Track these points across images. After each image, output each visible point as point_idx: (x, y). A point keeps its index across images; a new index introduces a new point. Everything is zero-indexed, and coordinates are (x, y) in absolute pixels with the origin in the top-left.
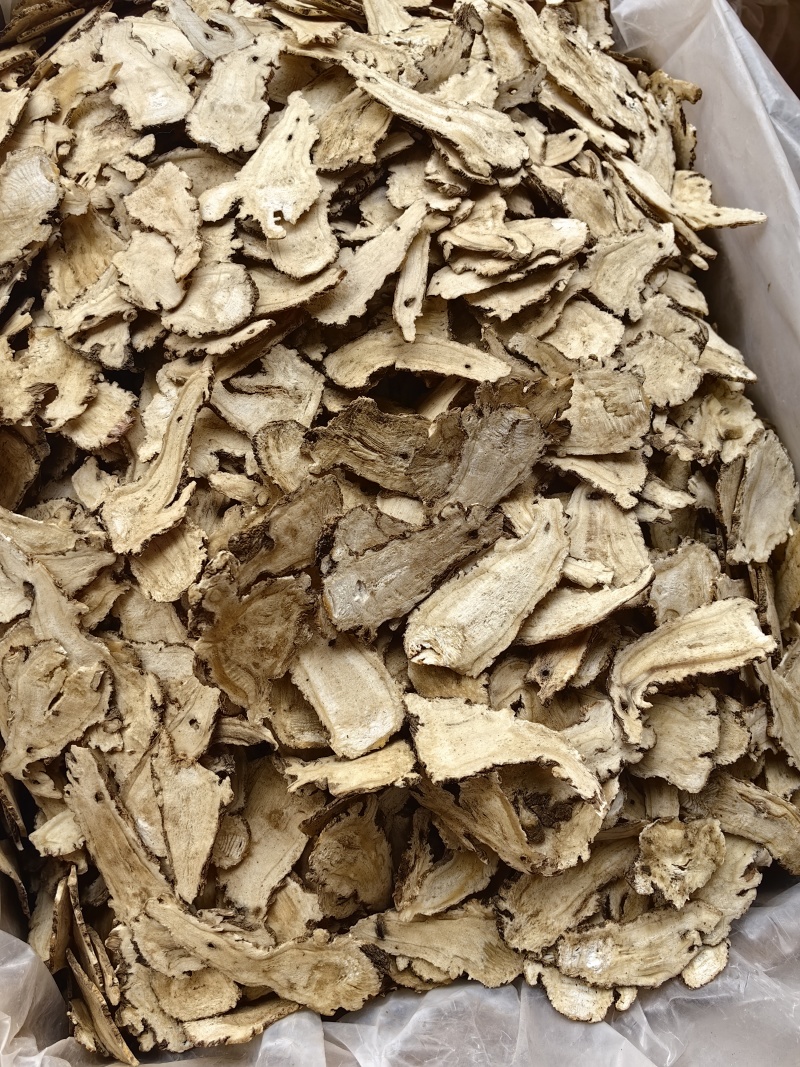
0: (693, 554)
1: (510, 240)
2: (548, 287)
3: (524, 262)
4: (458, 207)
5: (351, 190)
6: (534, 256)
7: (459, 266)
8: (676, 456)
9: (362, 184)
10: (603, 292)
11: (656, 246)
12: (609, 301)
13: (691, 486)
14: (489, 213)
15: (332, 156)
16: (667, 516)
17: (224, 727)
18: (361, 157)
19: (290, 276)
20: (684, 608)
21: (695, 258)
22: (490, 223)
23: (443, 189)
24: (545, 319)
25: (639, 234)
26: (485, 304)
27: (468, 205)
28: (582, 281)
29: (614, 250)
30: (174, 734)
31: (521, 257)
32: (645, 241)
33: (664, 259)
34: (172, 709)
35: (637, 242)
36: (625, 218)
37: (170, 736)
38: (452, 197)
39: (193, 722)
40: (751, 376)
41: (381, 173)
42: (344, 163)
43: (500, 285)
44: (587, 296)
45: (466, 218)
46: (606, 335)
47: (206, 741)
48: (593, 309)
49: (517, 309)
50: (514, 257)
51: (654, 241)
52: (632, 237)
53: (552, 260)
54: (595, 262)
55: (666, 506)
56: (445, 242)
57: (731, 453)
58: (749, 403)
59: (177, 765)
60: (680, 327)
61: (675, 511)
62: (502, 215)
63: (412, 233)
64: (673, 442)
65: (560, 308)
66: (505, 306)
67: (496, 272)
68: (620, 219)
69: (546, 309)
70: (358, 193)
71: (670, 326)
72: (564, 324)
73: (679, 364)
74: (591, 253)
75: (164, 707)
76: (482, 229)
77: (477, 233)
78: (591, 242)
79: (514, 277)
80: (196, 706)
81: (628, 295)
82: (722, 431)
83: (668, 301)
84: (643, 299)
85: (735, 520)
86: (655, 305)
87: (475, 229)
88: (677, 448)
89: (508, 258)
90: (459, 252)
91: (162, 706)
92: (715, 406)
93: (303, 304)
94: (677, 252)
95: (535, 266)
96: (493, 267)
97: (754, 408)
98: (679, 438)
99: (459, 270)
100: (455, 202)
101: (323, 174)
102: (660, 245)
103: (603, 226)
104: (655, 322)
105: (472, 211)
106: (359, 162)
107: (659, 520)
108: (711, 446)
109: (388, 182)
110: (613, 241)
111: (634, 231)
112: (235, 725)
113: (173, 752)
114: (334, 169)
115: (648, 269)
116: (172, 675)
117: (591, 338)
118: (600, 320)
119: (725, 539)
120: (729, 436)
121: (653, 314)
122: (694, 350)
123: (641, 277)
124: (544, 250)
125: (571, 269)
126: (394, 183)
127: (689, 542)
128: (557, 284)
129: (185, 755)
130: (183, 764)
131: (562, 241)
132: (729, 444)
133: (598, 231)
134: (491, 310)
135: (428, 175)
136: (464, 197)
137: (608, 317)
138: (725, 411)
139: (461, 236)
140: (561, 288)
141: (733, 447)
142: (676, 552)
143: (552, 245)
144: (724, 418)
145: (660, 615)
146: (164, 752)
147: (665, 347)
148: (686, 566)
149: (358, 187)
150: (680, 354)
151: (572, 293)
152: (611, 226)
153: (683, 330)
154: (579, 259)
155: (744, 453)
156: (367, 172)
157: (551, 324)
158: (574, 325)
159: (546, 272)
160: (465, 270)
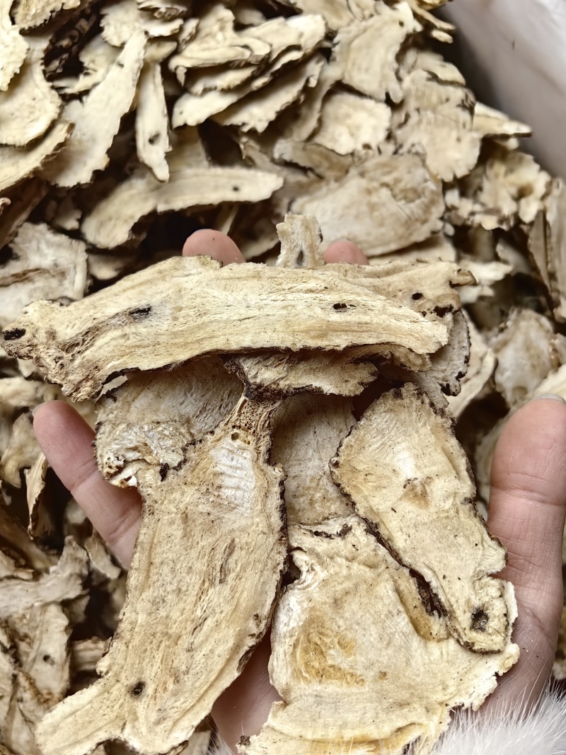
0: (523, 324)
1: (246, 47)
2: (299, 86)
3: (264, 65)
4: (181, 29)
5: (65, 43)
6: (274, 56)
7: (199, 87)
8: (480, 226)
9: (75, 33)
10: (356, 80)
11: (398, 26)
12: (365, 87)
13: (501, 254)
14: (216, 28)
15: (33, 11)
16: (489, 292)
17: (82, 654)
18: (63, 4)
19: (14, 146)
20: (531, 383)
21: (436, 34)
22: (220, 36)
23: (160, 13)
24: (305, 120)
25: (376, 17)
26: (237, 120)
27: (192, 25)
28: (333, 73)
29: (356, 37)
30: (32, 674)
31: (260, 59)
32: (385, 23)
33: (408, 36)
34: (23, 646)
35: (378, 25)
36: (358, 5)
37: (29, 678)
38: (172, 19)
39: (46, 658)
40: (525, 129)
41: (94, 18)
42: (47, 15)
43: (247, 96)
44: (341, 87)
45: (193, 37)
46: (373, 121)
47: (66, 675)
48: (351, 99)
49: (272, 116)
50: (253, 61)
51: (394, 21)
52: (371, 21)
53: (295, 56)
54: (341, 53)
55: (483, 282)
56: (177, 68)
57: (529, 211)
58: (529, 157)
59: (46, 706)
60: (444, 98)
61: (495, 285)
62: (230, 25)
63: (137, 66)
64: (473, 214)
65: (318, 105)
66: (258, 116)
67: (238, 82)
68: (354, 8)
69: (304, 111)
70: (74, 44)
71: (434, 99)
72: (327, 121)
73: (454, 134)
74: (335, 45)
75: (15, 646)
76: (212, 43)
77: (208, 49)
78: (330, 35)
79: (259, 83)
80: (45, 640)
81: (384, 78)
82: (514, 191)
83: (425, 75)
84: (400, 79)
85: (552, 276)
86: (413, 81)
87: (204, 46)
88: (477, 219)
89: (248, 65)
90: (194, 74)
91: (11, 648)
92: (499, 168)
93: (35, 172)
94: (419, 28)
95: (278, 66)
96: (233, 78)
97: (537, 161)
98: (477, 208)
99: (200, 92)
100: (176, 24)
101: (28, 33)
102: (401, 24)
103: (340, 17)
104: (418, 98)
105: (198, 30)
106: (62, 10)
107: (481, 298)
108: (508, 208)
109: (101, 25)
110: (354, 28)
111: (371, 16)
112: (91, 649)
113: (37, 693)
114: (38, 24)
115: (397, 48)
116: (13, 609)
117: (358, 127)
118: (363, 108)
119: (549, 298)
120: (522, 194)
121: (413, 92)
122: (465, 116)
123: (391, 57)
124: (284, 48)
125: (318, 62)
126: (108, 24)
127: (515, 312)
128: (308, 81)
129: (50, 693)
130: (50, 703)
131: (301, 35)
132: (523, 201)
133: (334, 23)
134: (244, 124)
135: (139, 4)
136: (186, 18)
137: (369, 103)
138: (510, 171)
139: (193, 56)
140: (313, 83)
141: (528, 204)
142: (506, 327)
143: (291, 40)
144: (512, 178)
145: (509, 397)
146: (27, 696)
147: (436, 120)
148: (519, 338)
149: (72, 38)
150: (453, 124)
151: (326, 88)
152: (347, 16)
153: (447, 100)
154: (324, 52)
155: (542, 208)
156: (77, 20)
157: (312, 124)
158: (337, 119)
159: (292, 71)
160: (206, 91)
